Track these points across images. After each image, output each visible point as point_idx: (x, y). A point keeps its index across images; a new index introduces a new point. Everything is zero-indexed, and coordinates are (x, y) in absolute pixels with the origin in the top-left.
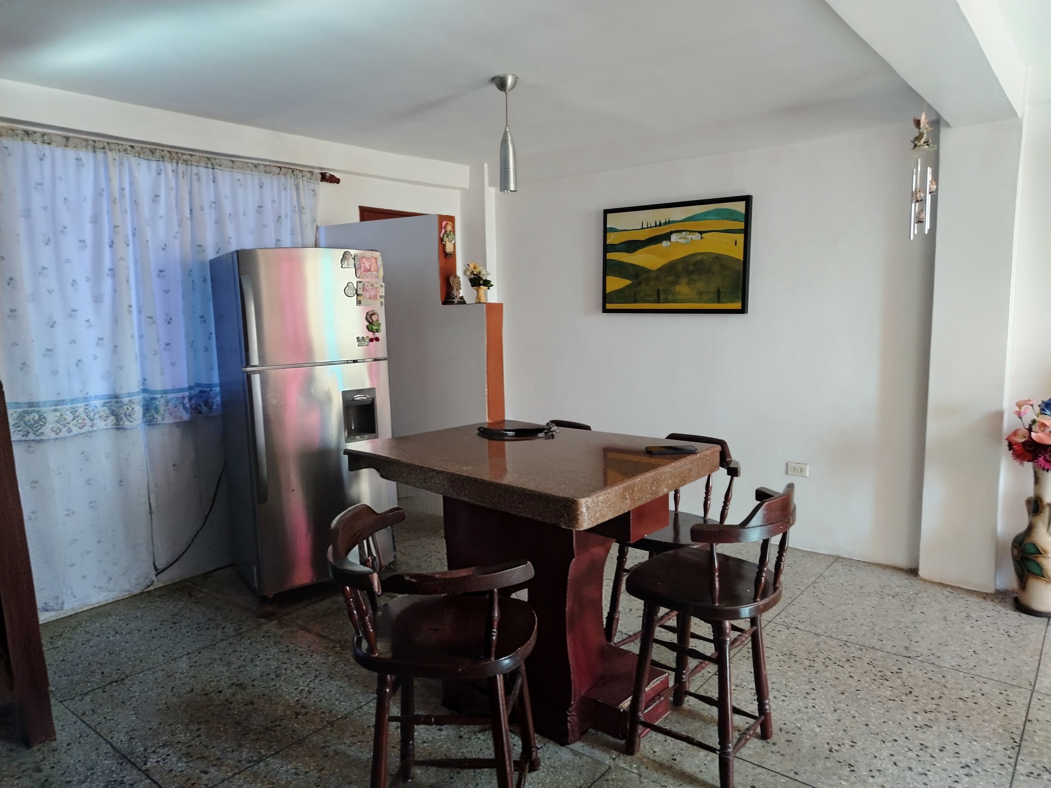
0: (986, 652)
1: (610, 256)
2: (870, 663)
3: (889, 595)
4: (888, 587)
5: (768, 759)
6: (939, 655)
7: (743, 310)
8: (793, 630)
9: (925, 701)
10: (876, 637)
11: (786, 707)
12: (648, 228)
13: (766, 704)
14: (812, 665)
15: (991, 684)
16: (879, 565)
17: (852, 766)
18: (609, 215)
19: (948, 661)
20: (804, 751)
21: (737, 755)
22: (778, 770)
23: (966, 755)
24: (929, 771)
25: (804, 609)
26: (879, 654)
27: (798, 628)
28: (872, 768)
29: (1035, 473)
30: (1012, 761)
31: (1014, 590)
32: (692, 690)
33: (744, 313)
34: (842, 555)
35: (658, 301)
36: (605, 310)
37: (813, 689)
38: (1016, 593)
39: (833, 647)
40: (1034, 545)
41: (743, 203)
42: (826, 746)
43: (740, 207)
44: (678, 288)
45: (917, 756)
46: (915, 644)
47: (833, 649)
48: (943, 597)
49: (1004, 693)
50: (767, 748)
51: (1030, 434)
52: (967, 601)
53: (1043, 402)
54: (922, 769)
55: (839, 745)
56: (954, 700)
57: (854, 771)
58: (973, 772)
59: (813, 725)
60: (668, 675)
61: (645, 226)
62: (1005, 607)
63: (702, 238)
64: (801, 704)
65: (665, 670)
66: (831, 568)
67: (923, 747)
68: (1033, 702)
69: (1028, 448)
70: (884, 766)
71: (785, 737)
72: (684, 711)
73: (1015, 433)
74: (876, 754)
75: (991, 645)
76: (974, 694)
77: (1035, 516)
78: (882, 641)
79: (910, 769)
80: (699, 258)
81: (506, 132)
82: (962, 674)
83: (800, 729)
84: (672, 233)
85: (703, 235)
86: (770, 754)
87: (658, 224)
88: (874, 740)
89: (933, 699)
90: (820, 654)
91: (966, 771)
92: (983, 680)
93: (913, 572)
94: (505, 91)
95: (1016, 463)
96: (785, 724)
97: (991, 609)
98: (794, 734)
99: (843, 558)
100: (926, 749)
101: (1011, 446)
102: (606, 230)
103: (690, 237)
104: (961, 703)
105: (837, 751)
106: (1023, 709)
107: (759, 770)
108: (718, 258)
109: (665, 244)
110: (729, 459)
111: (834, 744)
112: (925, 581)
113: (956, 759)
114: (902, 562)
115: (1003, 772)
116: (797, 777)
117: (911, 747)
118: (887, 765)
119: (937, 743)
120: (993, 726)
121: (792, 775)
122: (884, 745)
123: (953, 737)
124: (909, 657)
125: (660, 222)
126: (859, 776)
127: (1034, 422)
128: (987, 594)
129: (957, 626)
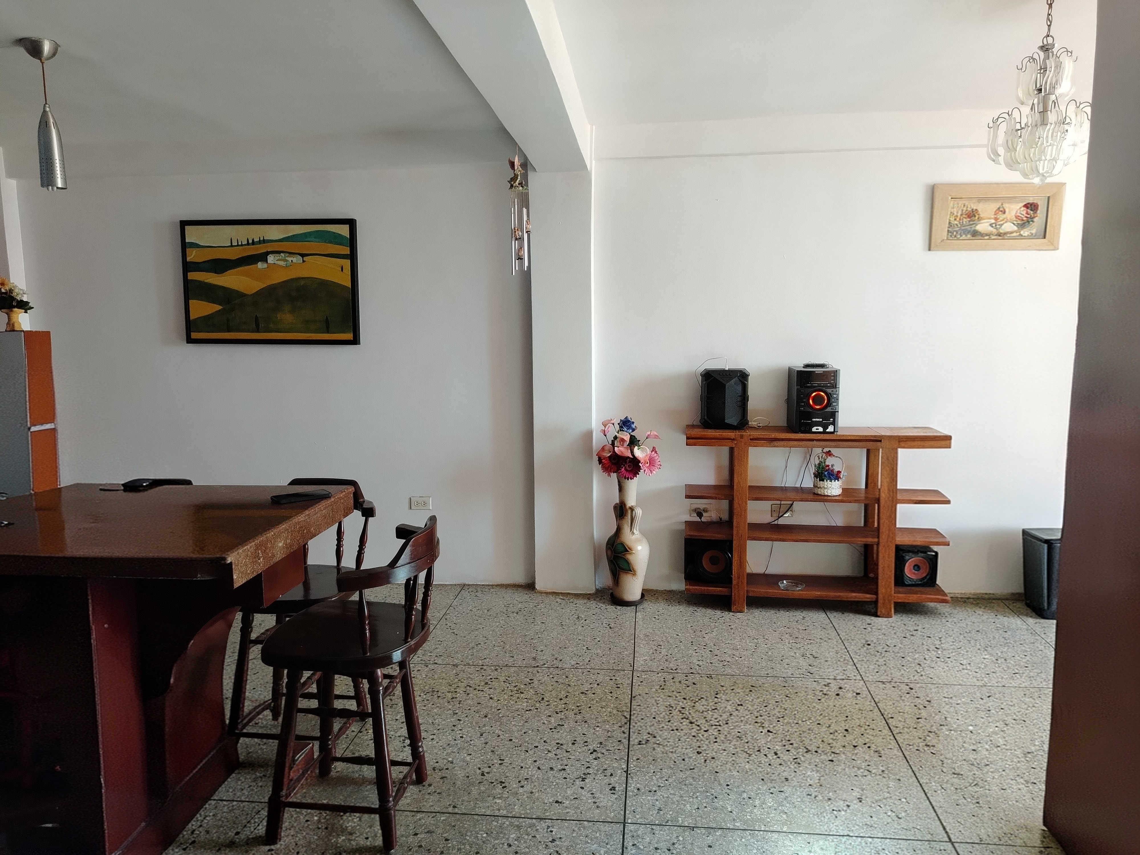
0: (596, 646)
1: (192, 276)
2: (506, 681)
3: (513, 612)
4: (511, 605)
5: (426, 801)
6: (561, 658)
7: (355, 341)
8: (431, 667)
9: (555, 703)
10: (507, 655)
11: (436, 745)
12: (238, 245)
13: (419, 747)
14: (454, 696)
15: (603, 673)
16: (501, 586)
17: (504, 783)
18: (187, 228)
19: (569, 662)
20: (459, 783)
21: (397, 808)
22: (437, 809)
23: (593, 741)
24: (566, 765)
25: (440, 643)
26: (512, 669)
27: (436, 663)
28: (520, 779)
29: (619, 482)
30: (626, 735)
31: (609, 587)
32: (338, 755)
33: (356, 344)
34: (467, 583)
35: (258, 331)
36: (190, 340)
37: (459, 720)
38: (611, 589)
39: (471, 674)
40: (623, 544)
41: (347, 227)
42: (478, 771)
43: (344, 230)
44: (279, 316)
45: (556, 755)
46: (541, 653)
47: (471, 676)
48: (557, 604)
49: (614, 678)
50: (423, 792)
51: (614, 449)
52: (576, 604)
53: (621, 420)
54: (561, 765)
55: (489, 767)
56: (578, 695)
57: (505, 787)
58: (599, 755)
59: (464, 754)
60: (313, 745)
61: (235, 243)
62: (604, 603)
63: (303, 261)
64: (450, 738)
65: (308, 741)
66: (459, 597)
67: (559, 745)
68: (634, 681)
69: (613, 461)
70: (530, 773)
71: (440, 774)
72: (333, 779)
73: (603, 449)
74: (522, 765)
75: (599, 639)
76: (592, 686)
77: (621, 519)
78: (513, 657)
79: (551, 769)
80: (302, 283)
81: (45, 111)
82: (580, 670)
83: (452, 763)
84: (268, 253)
85: (305, 258)
86: (427, 797)
87: (250, 241)
88: (519, 752)
89: (561, 699)
90: (460, 684)
91: (594, 755)
92: (596, 671)
93: (530, 586)
94: (40, 59)
95: (605, 475)
96: (437, 762)
97: (594, 607)
98: (447, 769)
99: (469, 585)
100: (562, 746)
101: (600, 461)
102: (184, 246)
103: (290, 259)
104: (583, 696)
105: (488, 773)
106: (628, 688)
107: (419, 816)
108: (324, 284)
109: (260, 265)
110: (362, 500)
111: (485, 767)
112: (541, 593)
113: (585, 747)
114: (520, 579)
115: (621, 747)
116: (456, 810)
117: (550, 749)
118: (533, 771)
119: (569, 738)
120: (609, 710)
121: (450, 810)
122: (527, 755)
123: (581, 729)
124: (537, 666)
125: (253, 240)
126: (510, 790)
127: (616, 438)
128: (590, 594)
129: (571, 628)
